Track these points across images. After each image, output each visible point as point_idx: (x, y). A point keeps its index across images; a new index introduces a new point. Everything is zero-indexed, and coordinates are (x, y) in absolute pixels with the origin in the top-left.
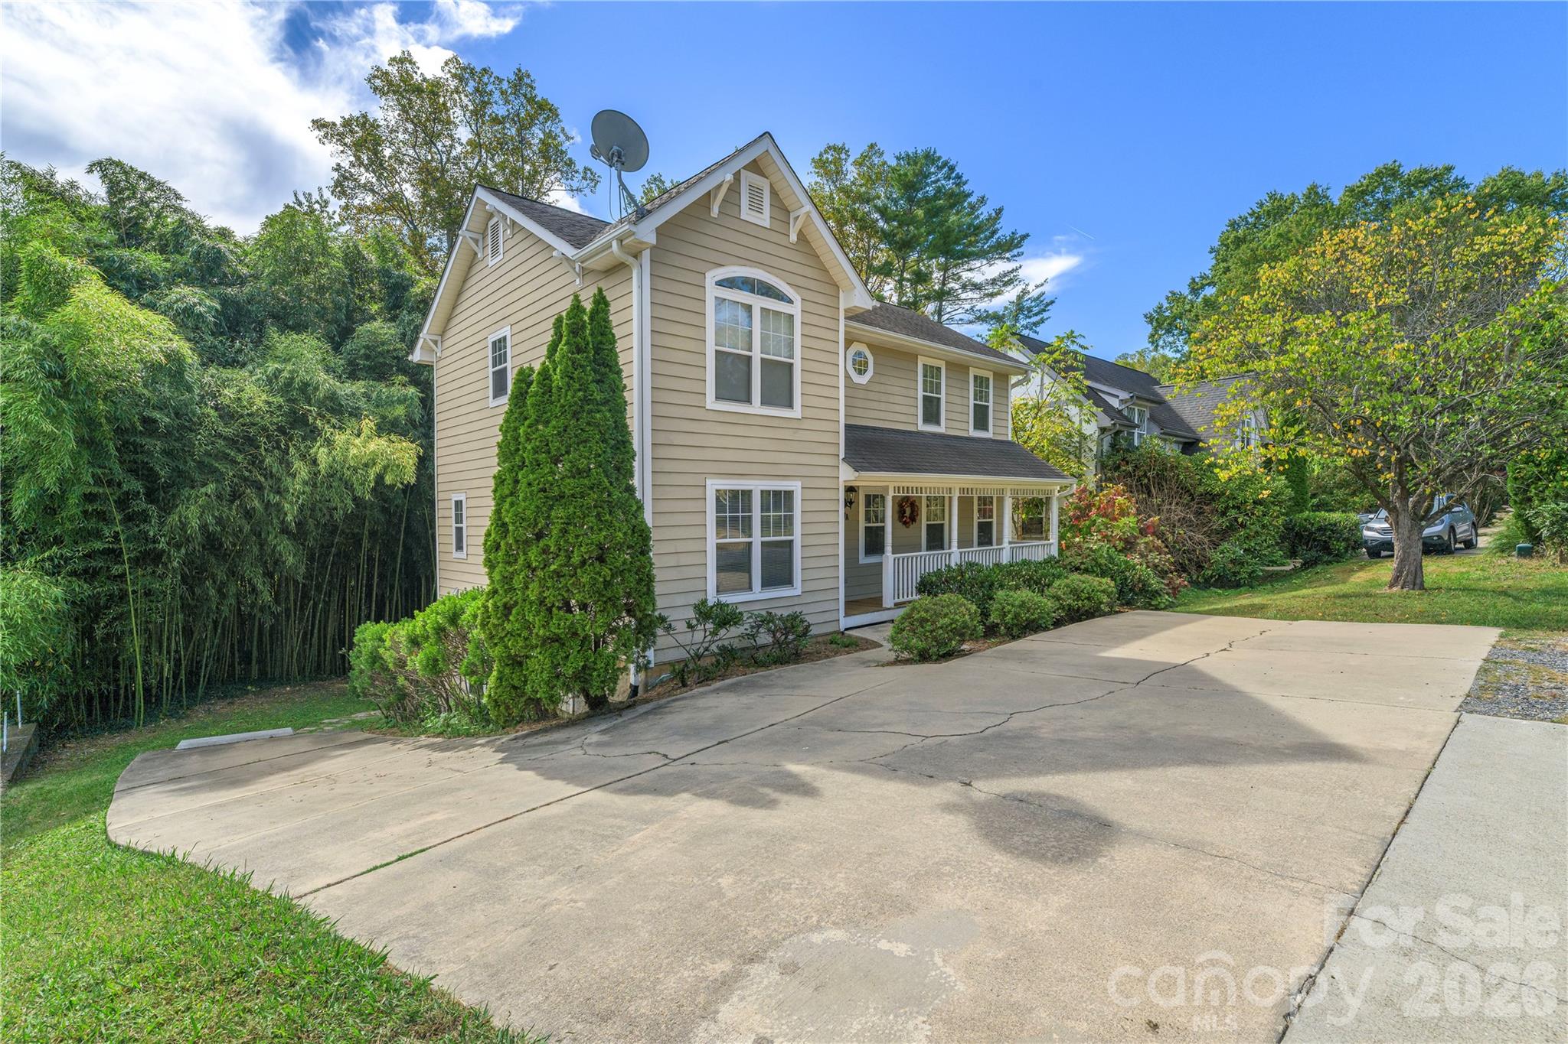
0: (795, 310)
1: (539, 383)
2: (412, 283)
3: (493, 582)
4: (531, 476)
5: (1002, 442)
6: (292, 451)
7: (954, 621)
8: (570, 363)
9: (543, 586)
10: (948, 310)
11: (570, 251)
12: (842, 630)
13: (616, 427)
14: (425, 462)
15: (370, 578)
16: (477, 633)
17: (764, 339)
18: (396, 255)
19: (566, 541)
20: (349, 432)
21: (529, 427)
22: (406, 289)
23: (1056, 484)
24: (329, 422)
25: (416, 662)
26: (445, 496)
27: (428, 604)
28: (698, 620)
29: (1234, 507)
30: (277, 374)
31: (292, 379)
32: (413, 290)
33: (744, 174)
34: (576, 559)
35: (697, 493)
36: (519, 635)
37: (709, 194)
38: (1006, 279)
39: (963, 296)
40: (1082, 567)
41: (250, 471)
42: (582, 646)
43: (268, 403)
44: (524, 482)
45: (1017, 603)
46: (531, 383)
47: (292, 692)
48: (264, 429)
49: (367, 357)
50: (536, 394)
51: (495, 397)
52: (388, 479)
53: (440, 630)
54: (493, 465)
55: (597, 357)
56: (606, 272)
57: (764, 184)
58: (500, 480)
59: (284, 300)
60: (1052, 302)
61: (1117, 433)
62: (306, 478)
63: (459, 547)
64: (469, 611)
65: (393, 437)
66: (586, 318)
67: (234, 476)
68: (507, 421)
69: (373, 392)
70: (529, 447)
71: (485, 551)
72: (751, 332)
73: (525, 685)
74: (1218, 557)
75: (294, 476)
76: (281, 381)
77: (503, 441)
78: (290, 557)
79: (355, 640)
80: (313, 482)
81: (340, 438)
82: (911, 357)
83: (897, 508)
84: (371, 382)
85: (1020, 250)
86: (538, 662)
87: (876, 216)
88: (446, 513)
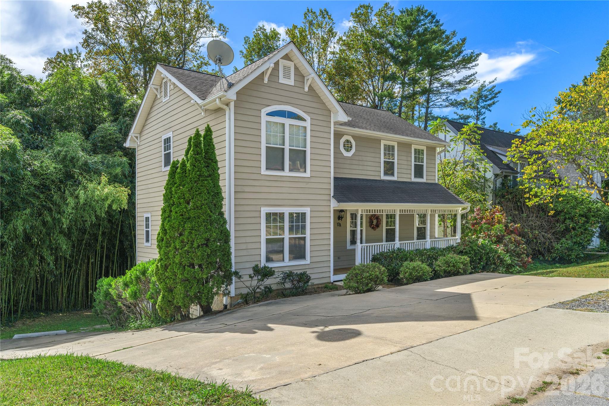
0: (308, 124)
1: (181, 168)
2: (125, 101)
3: (160, 255)
4: (177, 209)
5: (432, 184)
6: (67, 192)
7: (371, 275)
8: (194, 159)
9: (182, 257)
10: (433, 99)
11: (199, 101)
12: (332, 281)
13: (214, 186)
14: (132, 197)
15: (102, 257)
16: (154, 279)
17: (291, 139)
18: (116, 86)
19: (191, 237)
20: (94, 182)
21: (177, 187)
22: (121, 104)
23: (460, 207)
24: (85, 177)
25: (127, 294)
26: (141, 214)
27: (132, 266)
28: (255, 274)
29: (569, 218)
30: (59, 153)
31: (66, 155)
32: (125, 105)
33: (281, 61)
34: (195, 245)
35: (256, 214)
36: (171, 278)
37: (263, 72)
38: (468, 80)
39: (442, 91)
40: (464, 251)
41: (46, 202)
42: (198, 283)
43: (55, 168)
44: (174, 211)
45: (410, 268)
46: (177, 168)
47: (63, 316)
48: (53, 181)
49: (102, 142)
50: (179, 173)
51: (165, 166)
52: (114, 207)
53: (138, 278)
54: (161, 204)
55: (206, 155)
56: (215, 110)
57: (291, 65)
58: (164, 211)
59: (61, 113)
60: (499, 92)
61: (506, 177)
62: (73, 206)
63: (147, 241)
64: (150, 269)
65: (116, 185)
66: (202, 139)
67: (38, 205)
68: (167, 184)
69: (105, 160)
70: (176, 196)
71: (158, 242)
72: (284, 136)
73: (174, 300)
74: (558, 246)
75: (67, 205)
76: (61, 156)
77: (165, 193)
78: (64, 245)
79: (97, 286)
80: (76, 208)
81: (91, 186)
82: (378, 141)
83: (368, 219)
84: (104, 155)
85: (476, 63)
86: (179, 289)
87: (388, 45)
88: (141, 223)
